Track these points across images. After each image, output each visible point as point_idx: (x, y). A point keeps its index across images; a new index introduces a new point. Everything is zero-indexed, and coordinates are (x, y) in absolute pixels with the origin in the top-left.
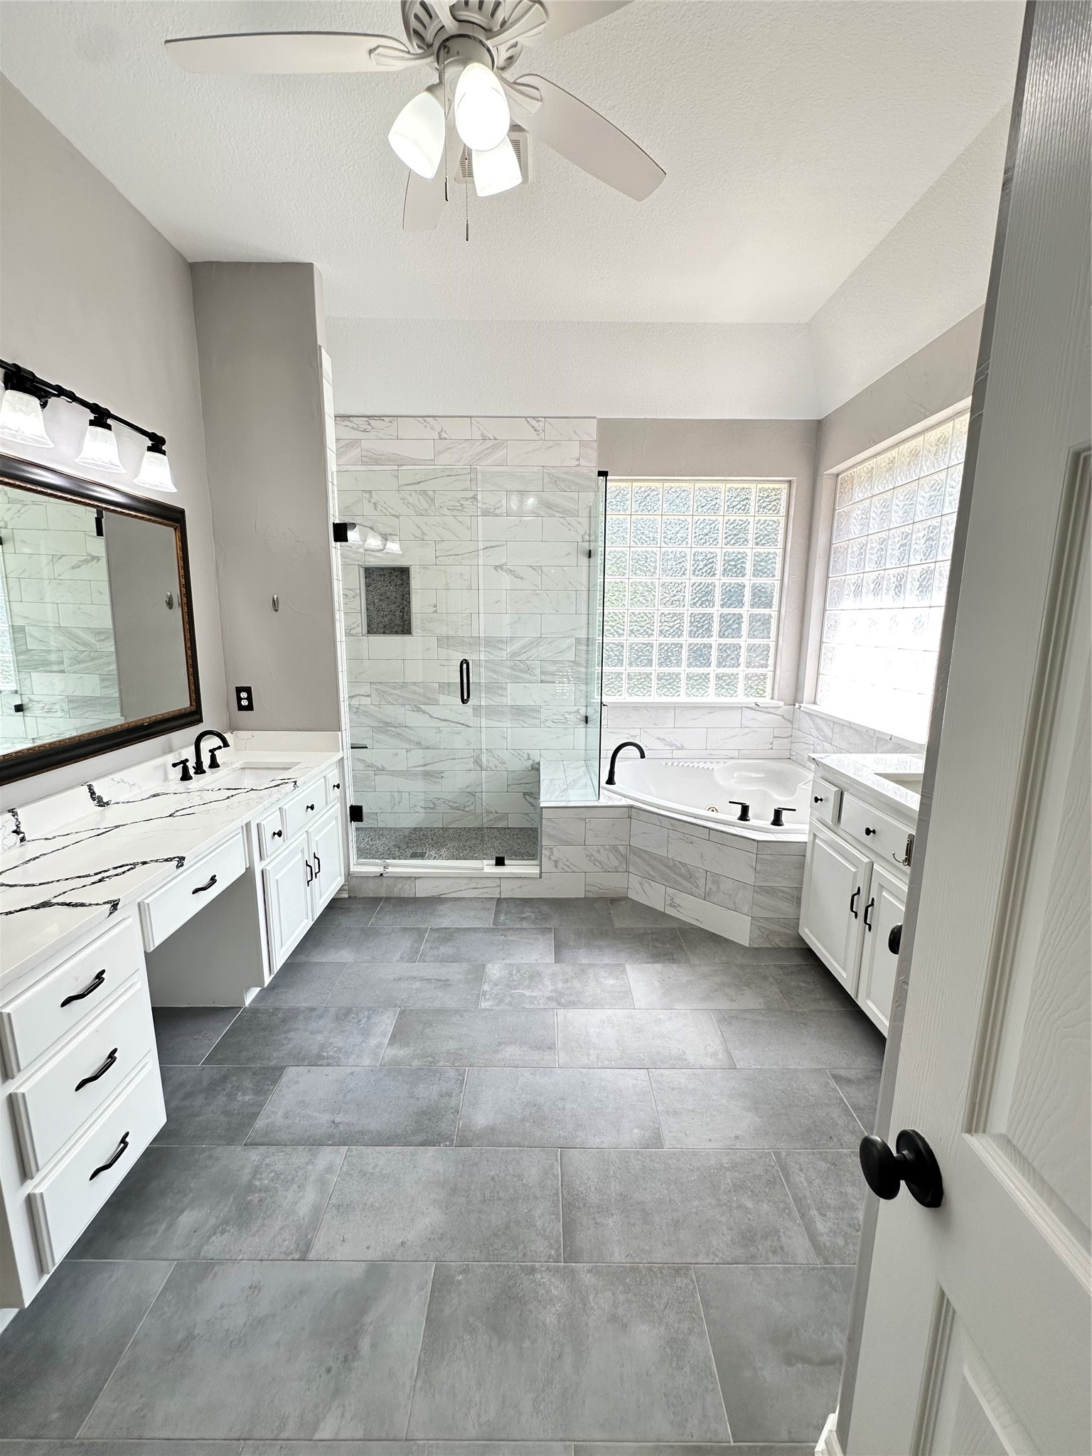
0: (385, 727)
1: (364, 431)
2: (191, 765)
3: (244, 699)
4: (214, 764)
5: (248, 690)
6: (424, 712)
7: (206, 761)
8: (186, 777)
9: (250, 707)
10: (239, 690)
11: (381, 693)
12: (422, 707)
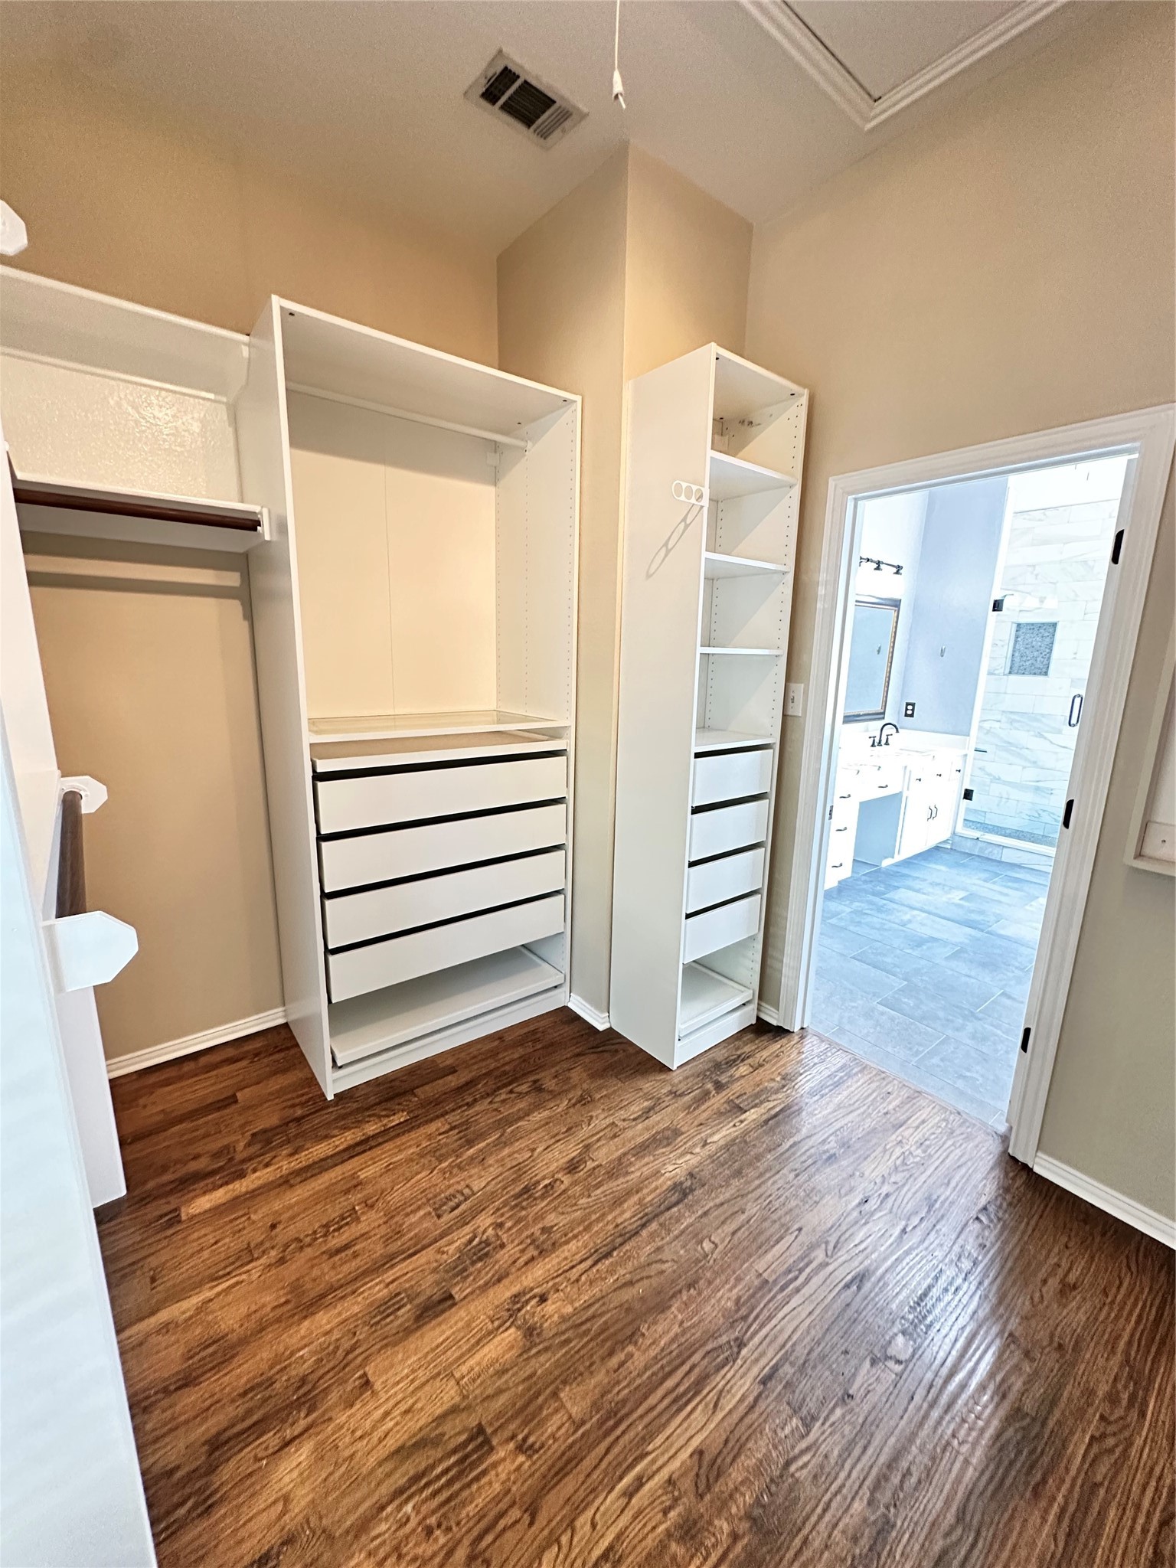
0: (1008, 746)
1: (1040, 520)
2: (877, 740)
3: (910, 710)
4: (887, 743)
5: (913, 705)
6: (1045, 738)
7: (883, 741)
8: (873, 745)
9: (912, 715)
10: (908, 704)
11: (1012, 722)
12: (1046, 735)
